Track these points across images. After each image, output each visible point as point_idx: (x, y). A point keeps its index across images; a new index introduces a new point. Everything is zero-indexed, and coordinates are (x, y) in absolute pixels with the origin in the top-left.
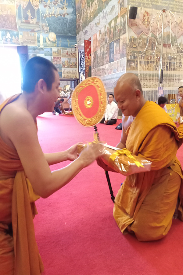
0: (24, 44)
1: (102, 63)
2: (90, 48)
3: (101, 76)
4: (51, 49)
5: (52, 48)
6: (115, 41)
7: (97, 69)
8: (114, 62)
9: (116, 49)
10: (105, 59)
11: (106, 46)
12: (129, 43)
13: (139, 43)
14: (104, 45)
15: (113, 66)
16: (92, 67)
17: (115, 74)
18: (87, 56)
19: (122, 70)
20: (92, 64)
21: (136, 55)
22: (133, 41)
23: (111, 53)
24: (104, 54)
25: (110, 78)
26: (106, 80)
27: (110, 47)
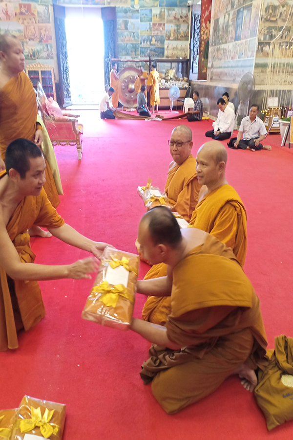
1: (224, 39)
2: (209, 10)
3: (221, 59)
6: (246, 8)
7: (216, 47)
8: (241, 41)
9: (245, 21)
10: (229, 33)
11: (232, 13)
12: (264, 14)
13: (281, 14)
14: (229, 11)
15: (238, 48)
16: (210, 44)
17: (240, 61)
18: (204, 25)
19: (249, 56)
20: (211, 38)
21: (273, 34)
22: (271, 11)
23: (237, 26)
24: (227, 26)
25: (234, 65)
26: (228, 67)
27: (237, 16)
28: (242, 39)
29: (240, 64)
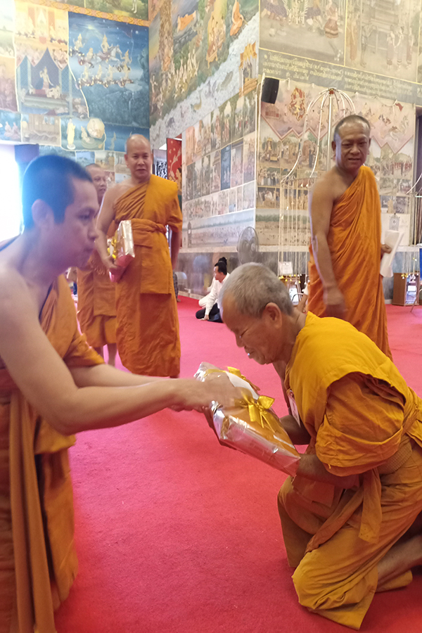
0: (31, 140)
1: (205, 189)
2: (179, 155)
3: (202, 217)
4: (93, 154)
5: (95, 151)
6: (234, 146)
7: (193, 201)
8: (231, 188)
9: (234, 163)
10: (212, 181)
11: (213, 155)
12: (262, 151)
13: (283, 152)
14: (209, 153)
15: (228, 198)
16: (183, 198)
17: (232, 215)
18: (172, 173)
19: (246, 207)
20: (184, 191)
21: (276, 178)
22: (269, 148)
23: (224, 170)
24: (208, 171)
25: (223, 221)
26: (214, 225)
27: (222, 157)
28: (233, 187)
29: (232, 219)
